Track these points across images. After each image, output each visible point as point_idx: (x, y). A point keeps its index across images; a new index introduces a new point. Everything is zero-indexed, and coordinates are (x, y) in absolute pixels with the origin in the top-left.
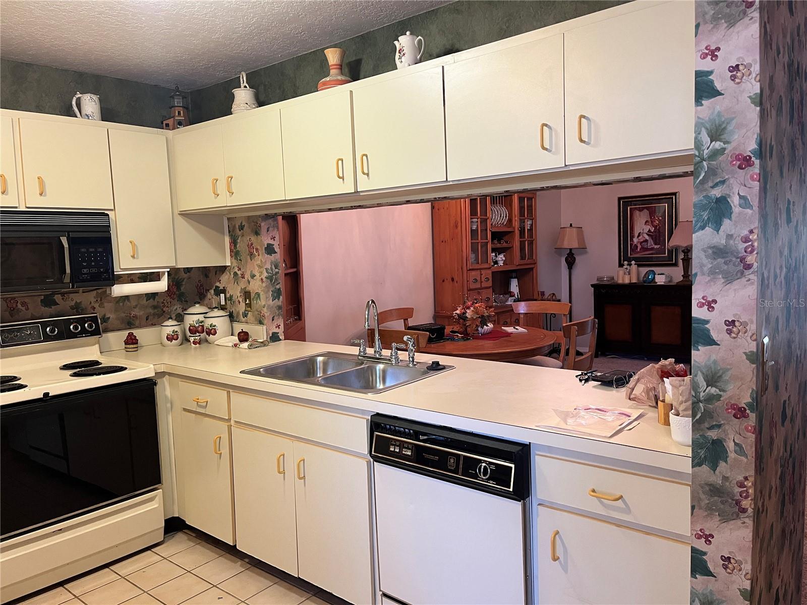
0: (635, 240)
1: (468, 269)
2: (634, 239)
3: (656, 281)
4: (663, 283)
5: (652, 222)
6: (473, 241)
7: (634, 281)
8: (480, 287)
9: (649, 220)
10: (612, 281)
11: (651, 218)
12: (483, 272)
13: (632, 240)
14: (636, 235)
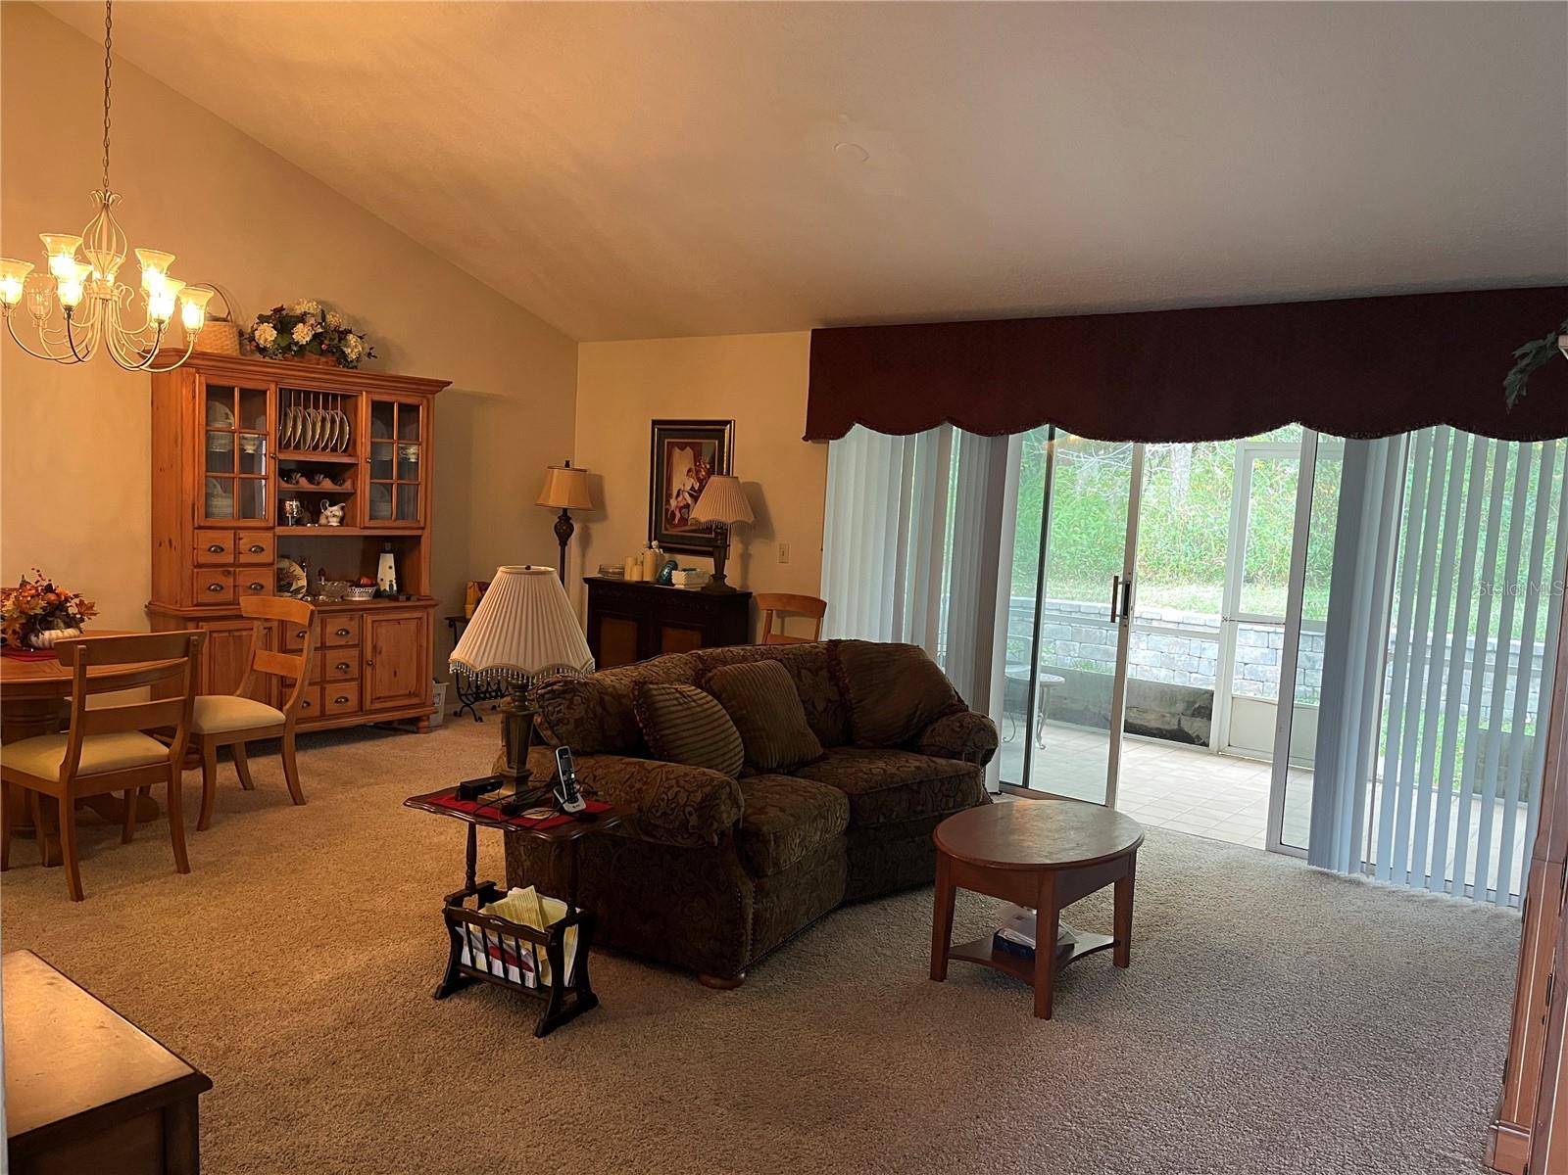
0: (673, 502)
1: (196, 526)
2: (671, 501)
3: (674, 581)
4: (682, 587)
5: (697, 472)
6: (208, 474)
7: (647, 578)
8: (232, 561)
9: (693, 467)
10: (621, 577)
11: (695, 465)
12: (242, 534)
13: (668, 502)
14: (675, 494)
